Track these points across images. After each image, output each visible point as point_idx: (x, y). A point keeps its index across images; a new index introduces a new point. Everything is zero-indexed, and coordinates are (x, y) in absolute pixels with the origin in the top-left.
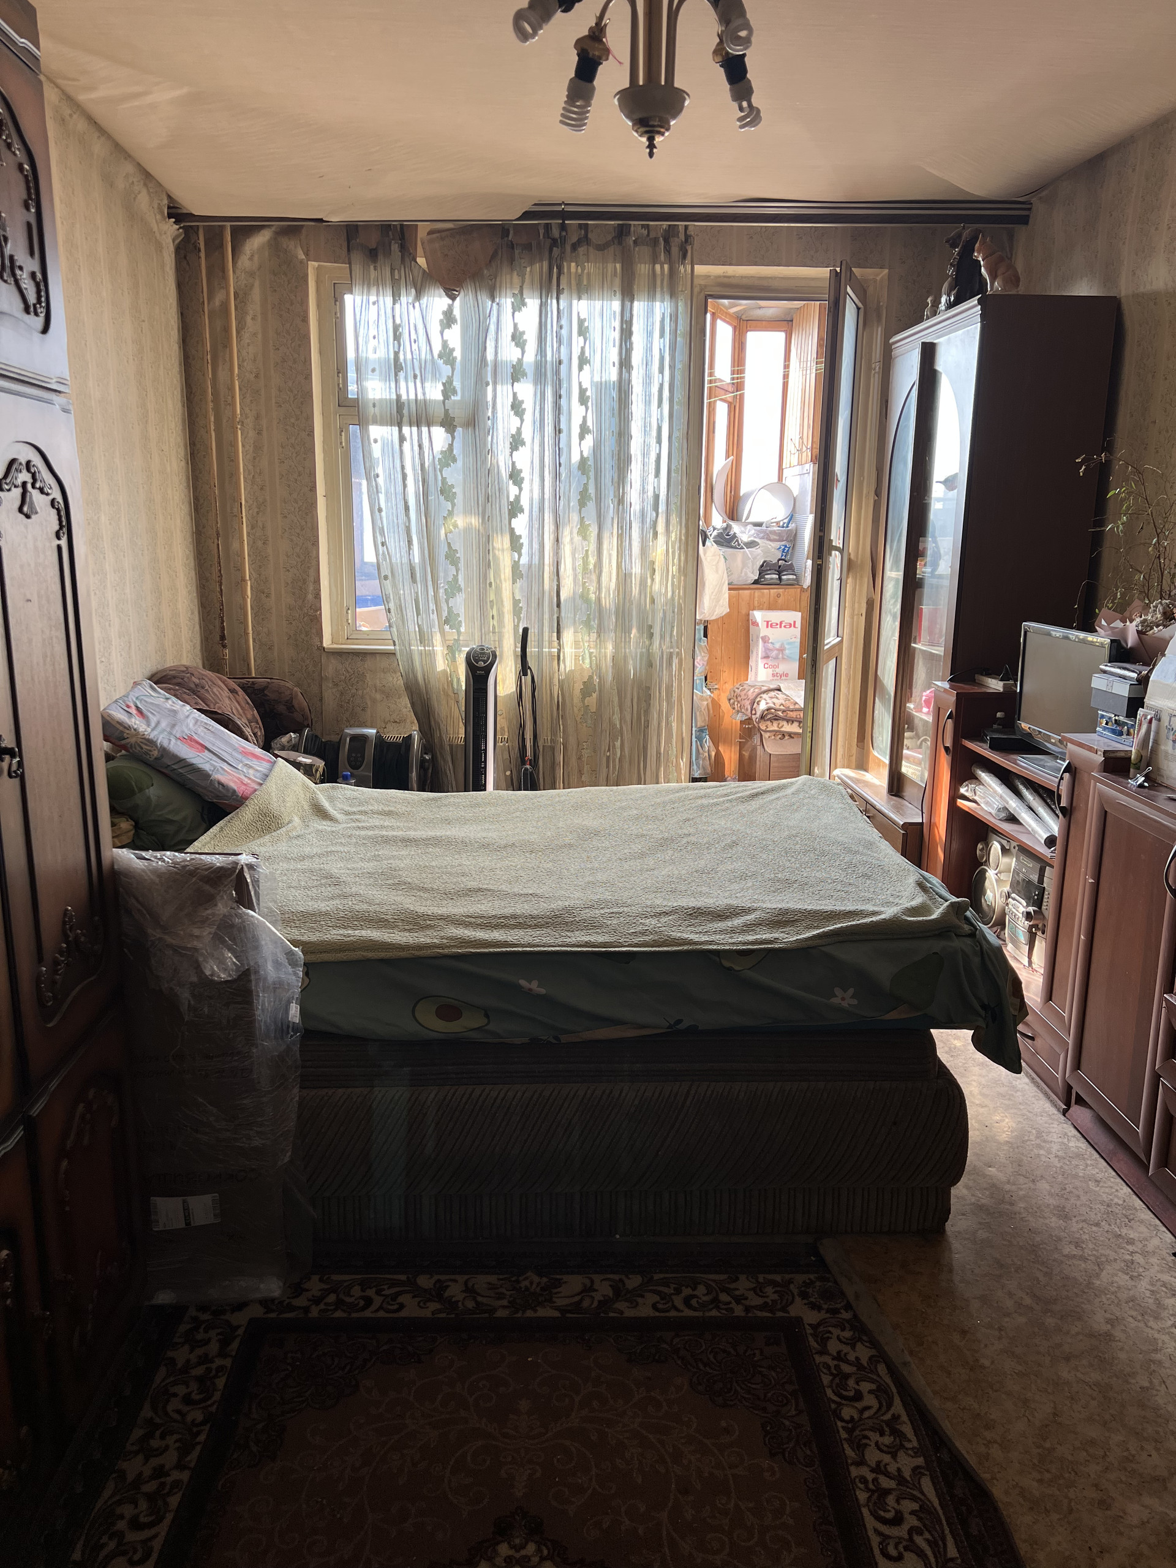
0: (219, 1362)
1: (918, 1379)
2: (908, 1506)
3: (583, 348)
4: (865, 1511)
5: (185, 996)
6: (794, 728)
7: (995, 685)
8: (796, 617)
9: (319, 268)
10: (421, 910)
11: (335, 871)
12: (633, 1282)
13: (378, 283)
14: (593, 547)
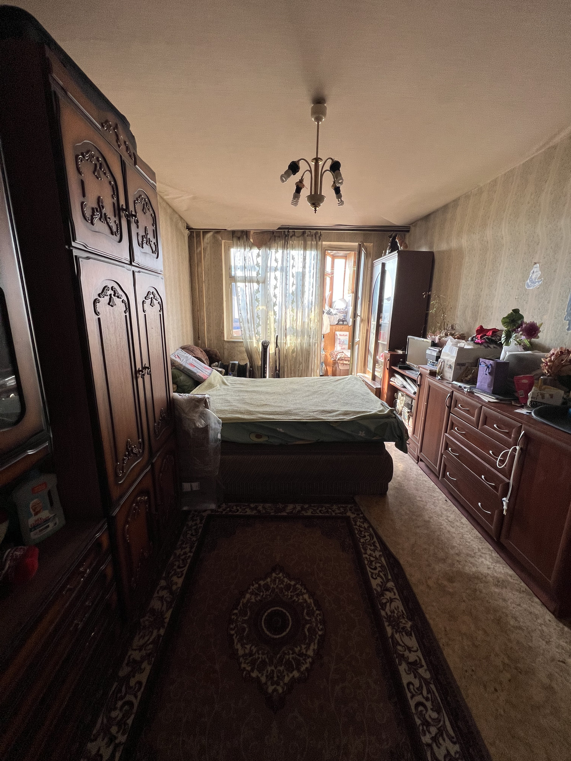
0: (199, 525)
1: (380, 532)
2: (378, 565)
3: (293, 263)
4: (367, 566)
5: (191, 431)
6: (347, 362)
7: (400, 352)
8: (347, 333)
9: (225, 242)
10: (251, 409)
11: (229, 399)
12: (306, 506)
13: (240, 246)
14: (295, 314)
